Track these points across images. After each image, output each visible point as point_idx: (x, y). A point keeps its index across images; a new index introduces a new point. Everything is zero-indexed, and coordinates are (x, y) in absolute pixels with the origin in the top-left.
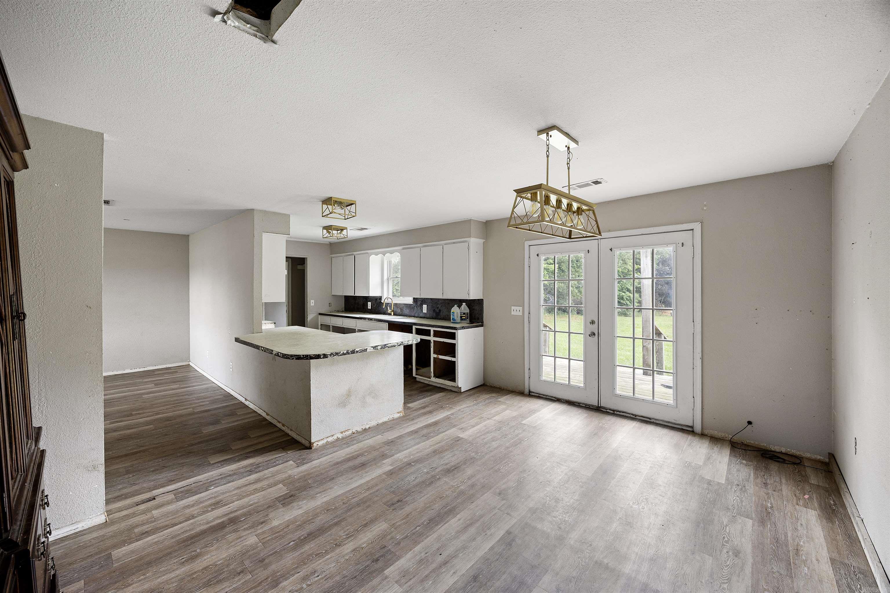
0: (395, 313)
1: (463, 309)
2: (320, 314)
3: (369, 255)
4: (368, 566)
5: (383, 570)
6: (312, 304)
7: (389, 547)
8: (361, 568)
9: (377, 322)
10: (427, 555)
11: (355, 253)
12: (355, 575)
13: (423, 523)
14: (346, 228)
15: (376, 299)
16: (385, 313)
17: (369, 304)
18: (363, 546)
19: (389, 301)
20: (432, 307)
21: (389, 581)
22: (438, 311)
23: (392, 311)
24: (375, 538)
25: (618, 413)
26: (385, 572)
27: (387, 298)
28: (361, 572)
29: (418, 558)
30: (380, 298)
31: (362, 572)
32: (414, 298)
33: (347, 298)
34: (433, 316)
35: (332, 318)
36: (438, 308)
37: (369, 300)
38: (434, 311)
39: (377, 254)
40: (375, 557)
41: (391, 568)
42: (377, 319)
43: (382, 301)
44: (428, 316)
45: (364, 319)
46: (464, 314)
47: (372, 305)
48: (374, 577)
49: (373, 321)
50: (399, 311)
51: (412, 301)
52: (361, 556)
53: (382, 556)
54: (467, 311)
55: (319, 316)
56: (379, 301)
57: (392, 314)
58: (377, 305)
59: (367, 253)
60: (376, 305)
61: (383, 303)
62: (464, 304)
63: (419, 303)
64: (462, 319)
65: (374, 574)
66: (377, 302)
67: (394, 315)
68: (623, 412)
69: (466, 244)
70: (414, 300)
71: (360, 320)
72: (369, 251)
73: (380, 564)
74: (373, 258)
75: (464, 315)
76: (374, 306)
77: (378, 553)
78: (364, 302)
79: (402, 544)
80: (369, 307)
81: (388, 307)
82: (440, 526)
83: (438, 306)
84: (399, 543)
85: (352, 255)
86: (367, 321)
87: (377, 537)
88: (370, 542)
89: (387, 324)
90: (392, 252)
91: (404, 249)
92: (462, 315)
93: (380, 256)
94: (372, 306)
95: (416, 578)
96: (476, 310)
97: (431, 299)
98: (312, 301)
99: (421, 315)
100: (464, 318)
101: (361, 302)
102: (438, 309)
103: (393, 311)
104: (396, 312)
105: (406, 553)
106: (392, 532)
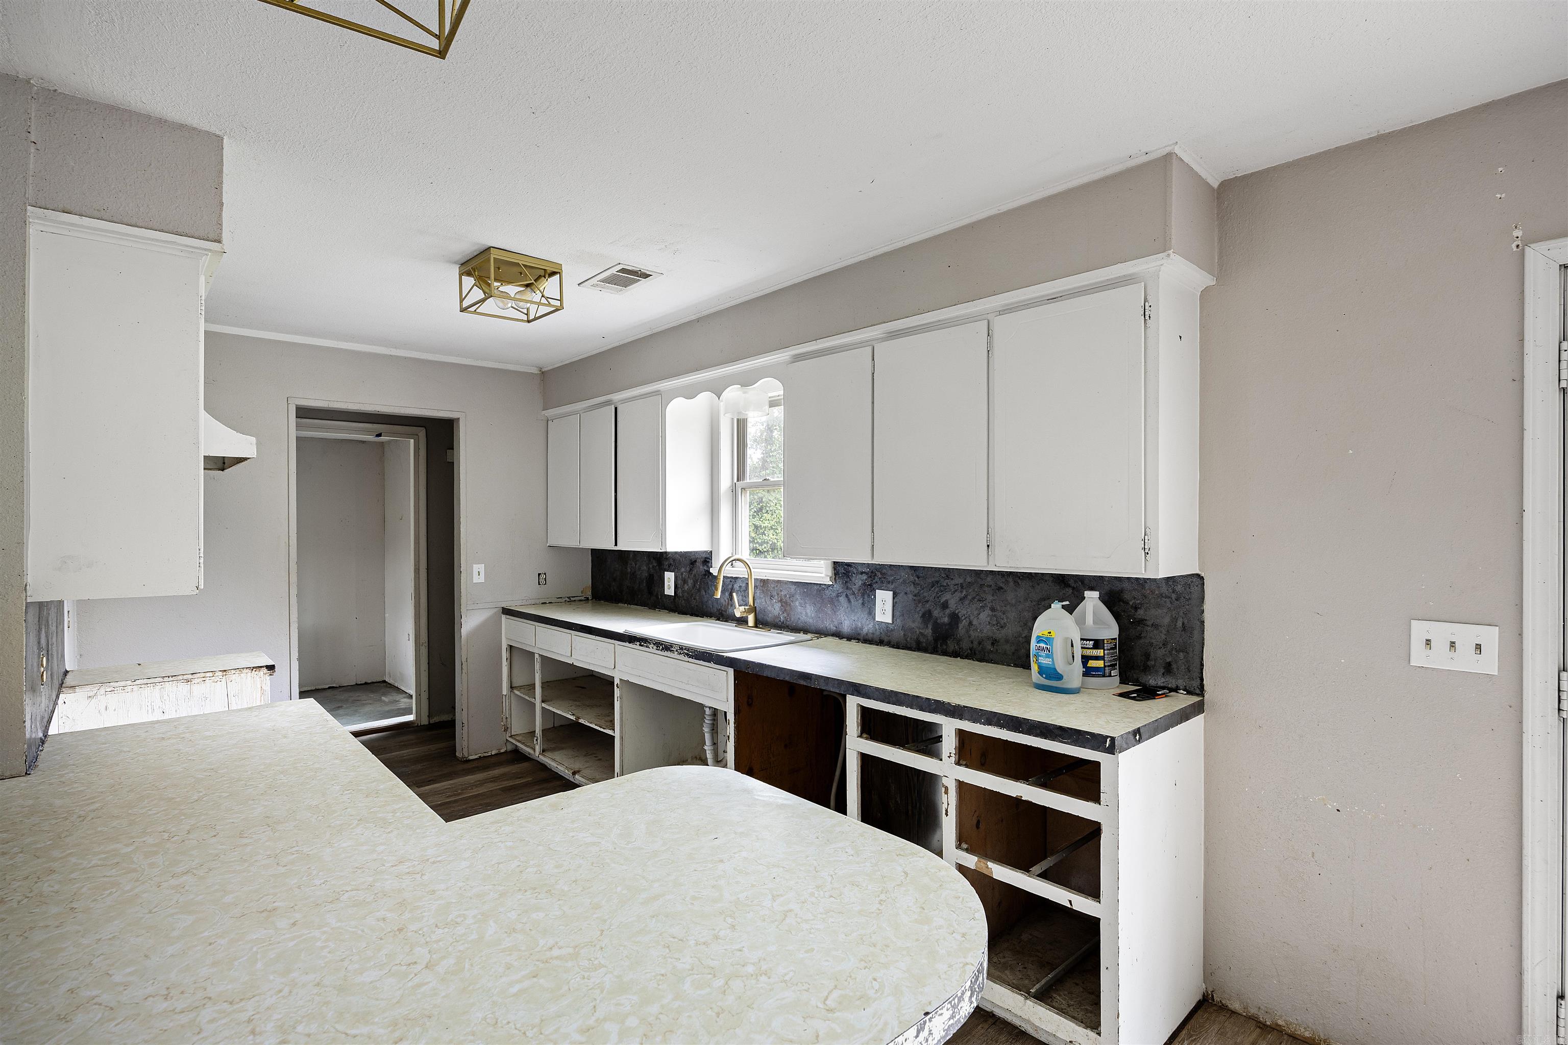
0: (760, 617)
1: (1090, 620)
2: (507, 612)
3: (664, 399)
6: (479, 579)
9: (690, 660)
11: (616, 397)
14: (553, 272)
15: (693, 563)
16: (723, 615)
17: (669, 578)
19: (738, 571)
20: (919, 599)
22: (946, 620)
23: (749, 611)
27: (732, 562)
30: (707, 559)
32: (835, 563)
33: (599, 556)
34: (922, 639)
35: (542, 628)
36: (945, 606)
37: (670, 565)
38: (927, 616)
39: (690, 393)
42: (688, 649)
43: (714, 571)
44: (898, 635)
45: (642, 641)
46: (1098, 644)
47: (679, 582)
49: (675, 655)
50: (774, 610)
51: (830, 572)
54: (1110, 630)
55: (504, 617)
56: (702, 568)
57: (751, 619)
58: (695, 582)
59: (657, 393)
60: (690, 582)
61: (716, 578)
62: (1092, 597)
63: (858, 581)
64: (1088, 672)
66: (695, 572)
67: (756, 626)
69: (1135, 293)
70: (835, 569)
71: (627, 644)
72: (664, 385)
74: (677, 408)
75: (1100, 653)
76: (686, 587)
78: (652, 571)
80: (669, 590)
81: (734, 594)
83: (946, 596)
85: (608, 403)
86: (651, 650)
89: (731, 671)
90: (746, 381)
91: (798, 358)
92: (1089, 653)
93: (705, 397)
94: (679, 586)
96: (1155, 626)
97: (914, 569)
98: (479, 568)
99: (867, 628)
100: (1100, 664)
101: (644, 570)
102: (947, 611)
103: (754, 610)
104: (764, 611)
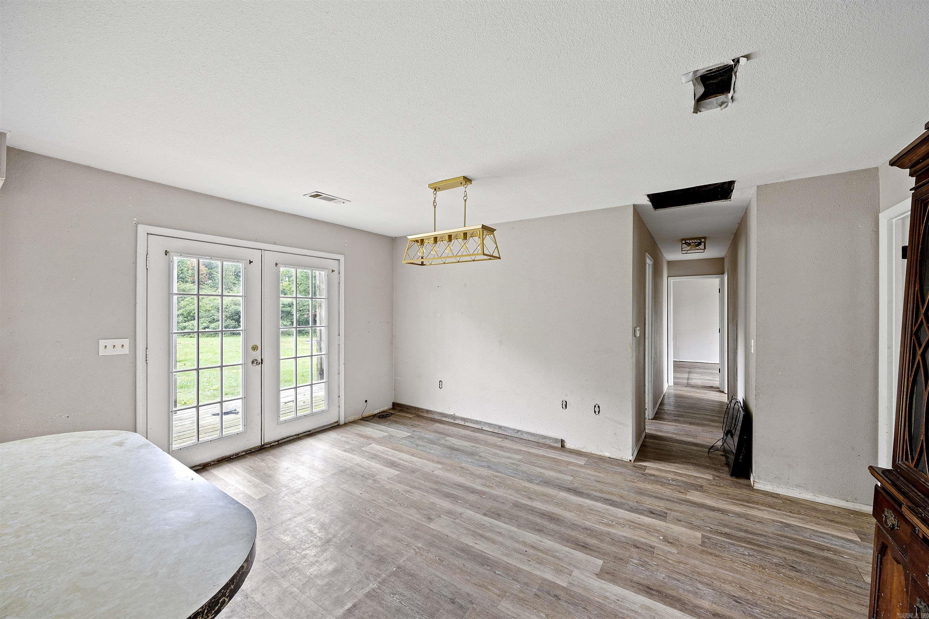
4: (566, 602)
5: (564, 588)
7: (535, 591)
8: (572, 607)
10: (530, 560)
12: (583, 609)
13: (490, 570)
18: (544, 616)
21: (573, 580)
24: (528, 608)
25: (283, 441)
26: (565, 586)
28: (577, 605)
29: (537, 566)
31: (575, 605)
40: (554, 599)
41: (559, 582)
48: (576, 593)
52: (558, 613)
53: (548, 593)
65: (572, 593)
68: (287, 438)
73: (558, 592)
77: (547, 598)
79: (526, 580)
82: (490, 556)
84: (526, 584)
87: (526, 607)
88: (535, 611)
95: (559, 563)
105: (536, 575)
106: (512, 594)
